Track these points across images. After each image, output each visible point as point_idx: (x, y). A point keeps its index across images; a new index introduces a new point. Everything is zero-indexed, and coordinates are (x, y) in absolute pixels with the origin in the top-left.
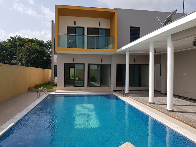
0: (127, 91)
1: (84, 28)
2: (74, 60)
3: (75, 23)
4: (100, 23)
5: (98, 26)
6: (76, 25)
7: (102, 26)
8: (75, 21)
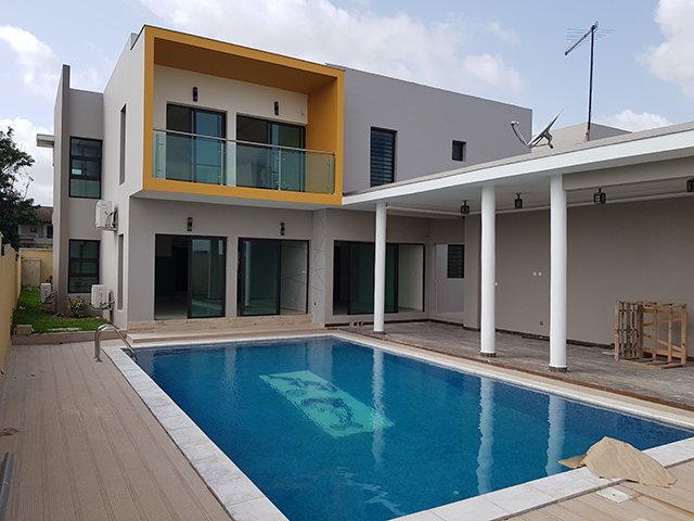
0: (378, 326)
1: (224, 115)
2: (190, 224)
3: (195, 94)
4: (276, 103)
5: (271, 115)
6: (200, 104)
7: (284, 117)
8: (195, 89)
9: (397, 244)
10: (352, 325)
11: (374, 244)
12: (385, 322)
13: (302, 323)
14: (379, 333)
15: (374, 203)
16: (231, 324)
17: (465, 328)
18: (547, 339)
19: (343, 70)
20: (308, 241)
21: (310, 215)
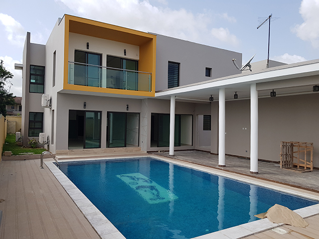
0: (171, 152)
2: (85, 105)
3: (88, 46)
4: (125, 50)
6: (90, 50)
7: (128, 56)
8: (88, 43)
9: (180, 115)
10: (159, 152)
11: (169, 114)
12: (175, 151)
13: (136, 151)
14: (172, 156)
15: (170, 96)
16: (103, 151)
17: (211, 153)
18: (249, 159)
19: (156, 35)
20: (139, 113)
21: (140, 101)
